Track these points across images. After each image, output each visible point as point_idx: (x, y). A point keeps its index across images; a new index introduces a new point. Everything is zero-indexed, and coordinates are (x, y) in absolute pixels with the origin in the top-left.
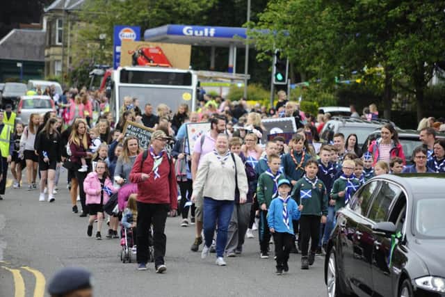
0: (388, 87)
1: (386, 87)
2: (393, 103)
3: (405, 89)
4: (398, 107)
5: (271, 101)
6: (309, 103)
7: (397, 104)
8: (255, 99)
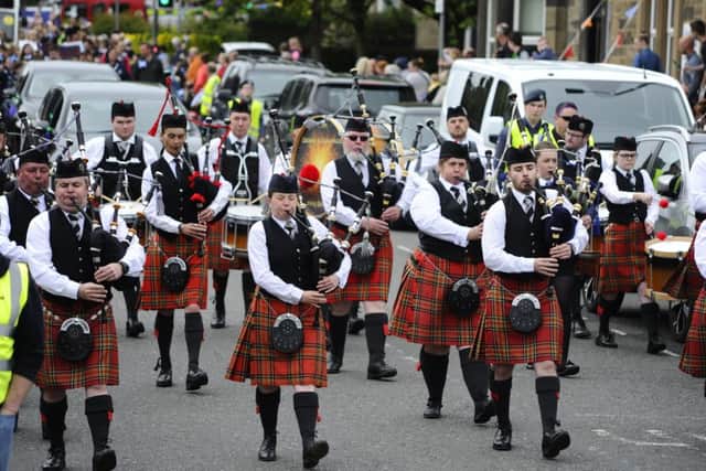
0: (317, 14)
1: (314, 14)
2: (324, 36)
3: (340, 17)
4: (331, 43)
5: (153, 34)
6: (208, 38)
7: (330, 37)
8: (131, 32)
